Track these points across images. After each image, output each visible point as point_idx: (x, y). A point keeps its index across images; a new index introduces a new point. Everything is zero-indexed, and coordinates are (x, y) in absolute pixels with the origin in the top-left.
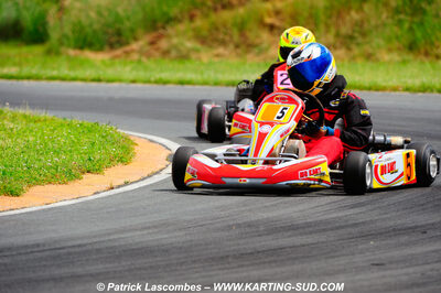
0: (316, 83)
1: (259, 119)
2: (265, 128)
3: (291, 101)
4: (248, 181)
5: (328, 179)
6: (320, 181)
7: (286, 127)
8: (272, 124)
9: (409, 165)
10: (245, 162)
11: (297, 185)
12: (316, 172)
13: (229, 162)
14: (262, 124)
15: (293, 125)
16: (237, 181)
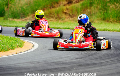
0: (85, 24)
1: (75, 32)
2: (77, 35)
3: (82, 28)
4: (75, 47)
5: (93, 47)
6: (92, 47)
7: (81, 34)
8: (78, 34)
9: (107, 44)
10: (73, 43)
11: (86, 48)
12: (90, 45)
13: (69, 43)
14: (76, 34)
15: (83, 34)
16: (72, 47)
